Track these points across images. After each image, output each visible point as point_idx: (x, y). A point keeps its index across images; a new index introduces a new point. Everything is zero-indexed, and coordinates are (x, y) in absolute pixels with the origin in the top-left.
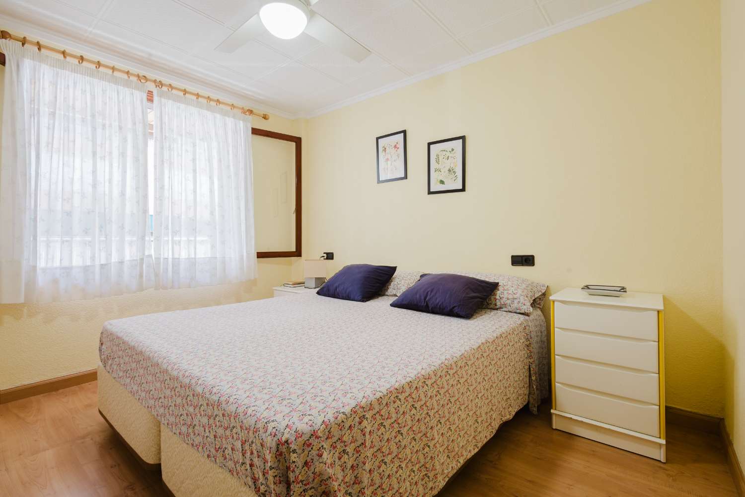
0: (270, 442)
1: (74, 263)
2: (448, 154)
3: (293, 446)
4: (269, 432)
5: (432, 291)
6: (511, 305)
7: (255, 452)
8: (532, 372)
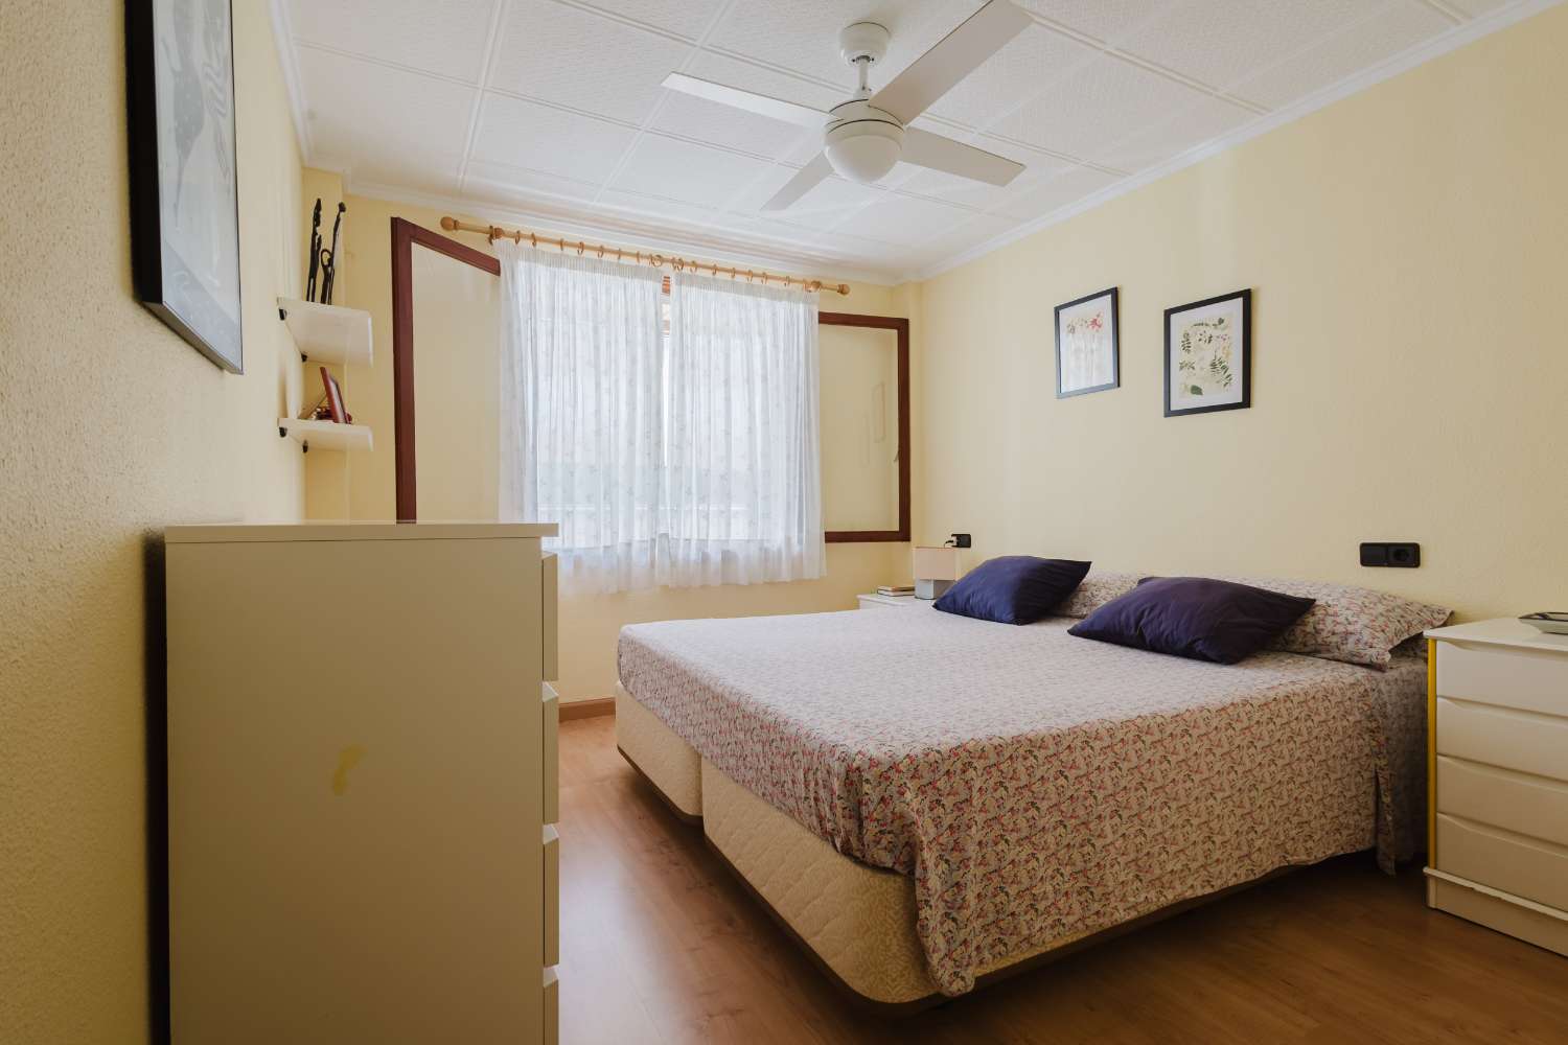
0: (837, 767)
1: (577, 545)
2: (1210, 331)
3: (866, 776)
4: (836, 756)
5: (1152, 609)
6: (1342, 647)
7: (820, 782)
8: (1383, 787)
